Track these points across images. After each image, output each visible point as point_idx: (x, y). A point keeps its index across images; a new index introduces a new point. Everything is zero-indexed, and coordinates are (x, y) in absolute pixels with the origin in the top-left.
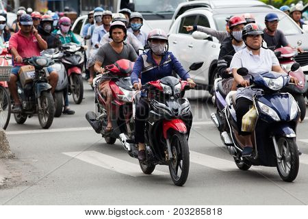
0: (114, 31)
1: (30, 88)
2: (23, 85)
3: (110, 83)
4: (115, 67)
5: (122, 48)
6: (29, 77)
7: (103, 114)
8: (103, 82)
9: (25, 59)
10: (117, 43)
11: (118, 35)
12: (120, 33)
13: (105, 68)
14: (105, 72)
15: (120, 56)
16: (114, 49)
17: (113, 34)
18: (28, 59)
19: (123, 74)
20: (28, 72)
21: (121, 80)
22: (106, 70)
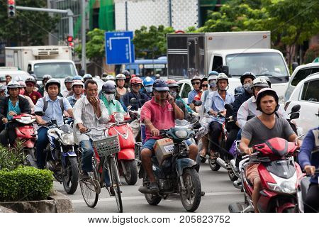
0: (263, 100)
1: (169, 165)
2: (160, 162)
3: (260, 168)
4: (266, 146)
5: (274, 122)
6: (167, 151)
7: (249, 207)
8: (251, 166)
9: (162, 131)
10: (268, 114)
11: (269, 104)
12: (271, 101)
13: (254, 147)
14: (254, 152)
15: (271, 133)
16: (264, 123)
17: (262, 104)
18: (165, 132)
19: (276, 156)
20: (166, 147)
21: (273, 163)
22: (255, 151)
